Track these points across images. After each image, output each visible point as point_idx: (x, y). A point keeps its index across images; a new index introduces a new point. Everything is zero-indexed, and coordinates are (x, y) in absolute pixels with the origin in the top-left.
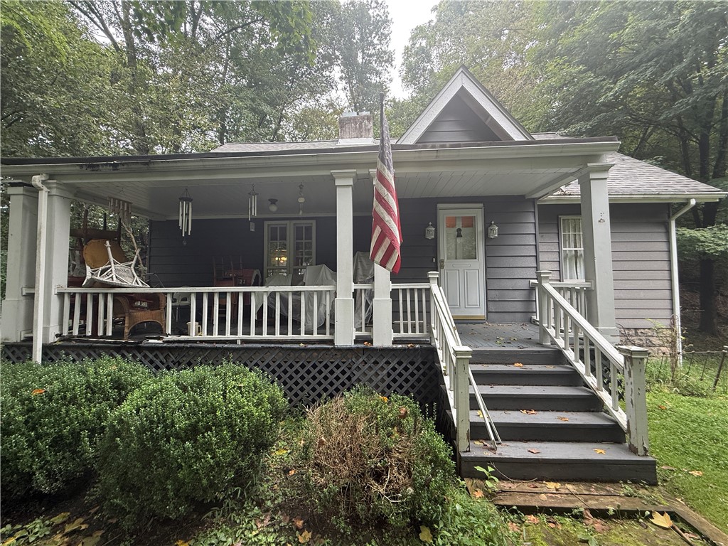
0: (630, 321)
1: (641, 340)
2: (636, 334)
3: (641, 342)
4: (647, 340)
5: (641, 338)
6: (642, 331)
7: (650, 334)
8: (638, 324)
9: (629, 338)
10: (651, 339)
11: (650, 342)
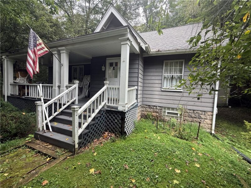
0: (191, 107)
1: (195, 115)
2: (194, 113)
3: (195, 116)
4: (199, 115)
5: (196, 114)
6: (197, 111)
7: (200, 113)
8: (195, 108)
9: (190, 114)
10: (201, 115)
11: (200, 117)
